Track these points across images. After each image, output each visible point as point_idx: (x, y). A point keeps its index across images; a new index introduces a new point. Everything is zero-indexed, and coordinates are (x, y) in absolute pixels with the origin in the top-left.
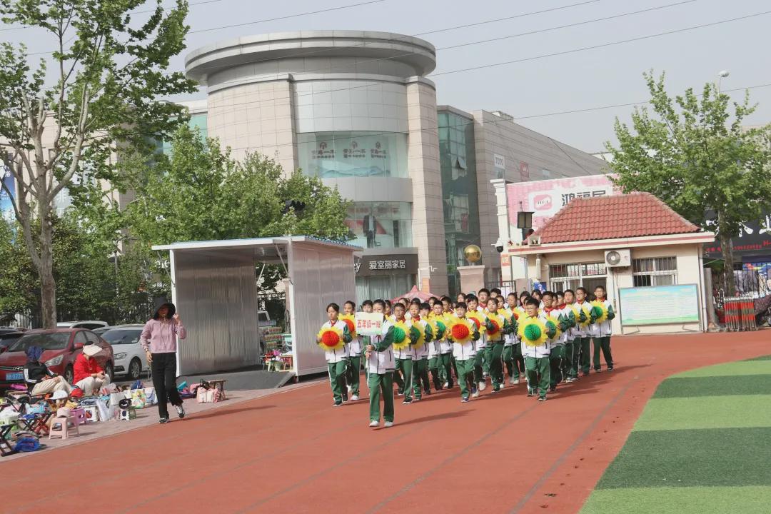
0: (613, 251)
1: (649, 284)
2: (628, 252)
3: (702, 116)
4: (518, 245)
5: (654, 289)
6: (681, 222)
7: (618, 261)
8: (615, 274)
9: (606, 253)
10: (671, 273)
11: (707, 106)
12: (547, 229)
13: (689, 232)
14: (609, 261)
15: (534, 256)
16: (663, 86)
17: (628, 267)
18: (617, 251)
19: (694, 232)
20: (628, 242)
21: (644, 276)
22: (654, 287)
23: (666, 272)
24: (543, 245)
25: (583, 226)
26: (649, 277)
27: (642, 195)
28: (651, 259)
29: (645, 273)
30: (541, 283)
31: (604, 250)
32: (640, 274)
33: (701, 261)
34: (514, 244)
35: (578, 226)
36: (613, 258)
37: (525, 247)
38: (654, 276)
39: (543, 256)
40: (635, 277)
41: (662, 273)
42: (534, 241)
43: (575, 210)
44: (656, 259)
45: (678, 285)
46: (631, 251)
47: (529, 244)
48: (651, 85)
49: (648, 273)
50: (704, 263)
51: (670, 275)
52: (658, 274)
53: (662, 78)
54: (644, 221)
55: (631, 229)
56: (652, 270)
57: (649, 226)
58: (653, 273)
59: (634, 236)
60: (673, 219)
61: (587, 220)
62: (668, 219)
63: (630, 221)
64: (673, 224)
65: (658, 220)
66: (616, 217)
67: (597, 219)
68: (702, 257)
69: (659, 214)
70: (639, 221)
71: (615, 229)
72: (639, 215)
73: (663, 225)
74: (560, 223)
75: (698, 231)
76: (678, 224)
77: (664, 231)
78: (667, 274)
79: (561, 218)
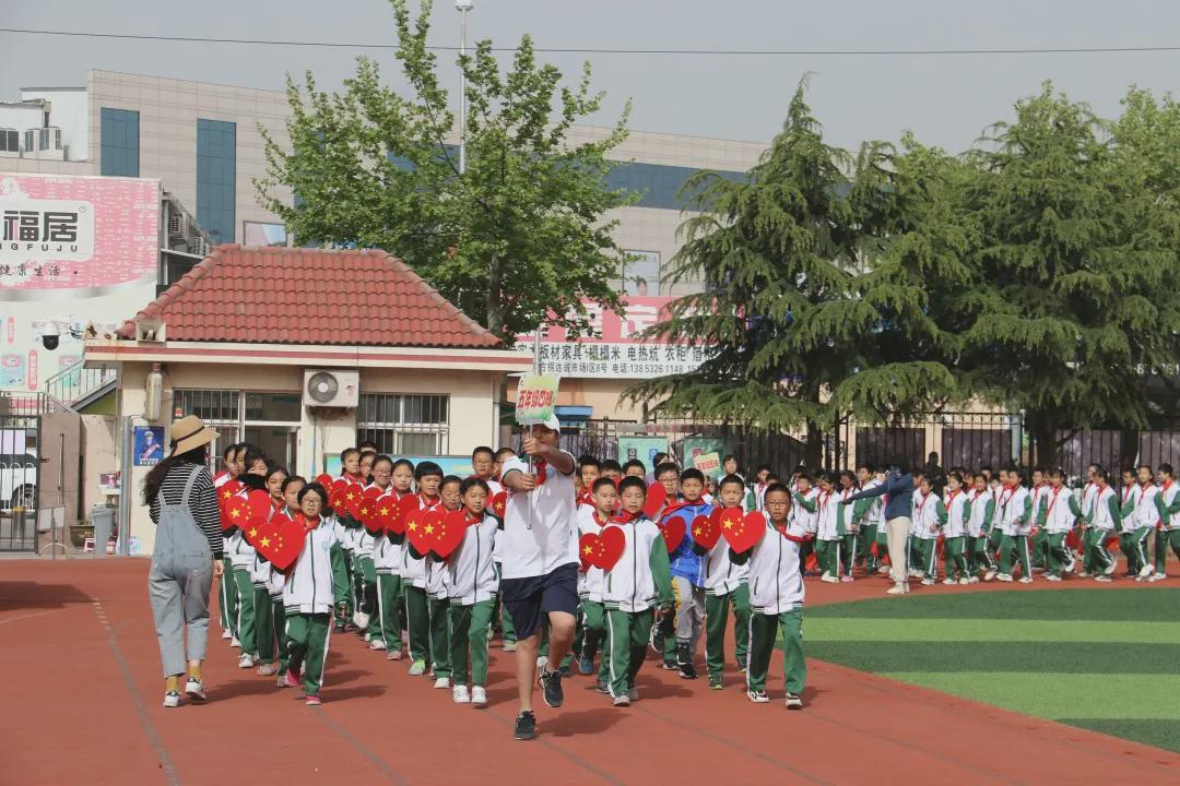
0: (324, 372)
2: (354, 378)
3: (506, 104)
4: (108, 337)
6: (463, 324)
7: (332, 394)
8: (319, 421)
9: (308, 375)
10: (434, 430)
11: (516, 83)
12: (169, 308)
13: (480, 347)
14: (314, 393)
15: (147, 367)
16: (427, 26)
17: (351, 408)
18: (333, 373)
19: (490, 347)
20: (358, 356)
21: (380, 432)
23: (426, 427)
24: (170, 345)
25: (251, 309)
26: (390, 433)
27: (372, 256)
28: (398, 397)
29: (381, 425)
31: (302, 369)
32: (371, 425)
33: (497, 409)
34: (100, 335)
35: (242, 309)
36: (323, 387)
37: (127, 344)
38: (399, 434)
39: (165, 368)
40: (360, 433)
41: (418, 427)
42: (151, 332)
43: (228, 271)
44: (408, 397)
45: (448, 456)
46: (361, 377)
47: (139, 337)
48: (401, 19)
49: (390, 425)
50: (501, 413)
51: (435, 435)
52: (408, 430)
53: (427, 10)
54: (384, 313)
55: (358, 326)
56: (397, 420)
57: (396, 324)
58: (400, 426)
59: (369, 344)
60: (443, 315)
61: (260, 297)
62: (434, 314)
63: (354, 311)
64: (446, 326)
65: (414, 313)
66: (322, 299)
67: (281, 297)
68: (498, 401)
69: (413, 301)
70: (374, 312)
71: (324, 323)
72: (373, 299)
73: (427, 326)
74: (198, 296)
75: (497, 347)
76: (455, 327)
77: (428, 339)
78: (426, 430)
79: (198, 286)
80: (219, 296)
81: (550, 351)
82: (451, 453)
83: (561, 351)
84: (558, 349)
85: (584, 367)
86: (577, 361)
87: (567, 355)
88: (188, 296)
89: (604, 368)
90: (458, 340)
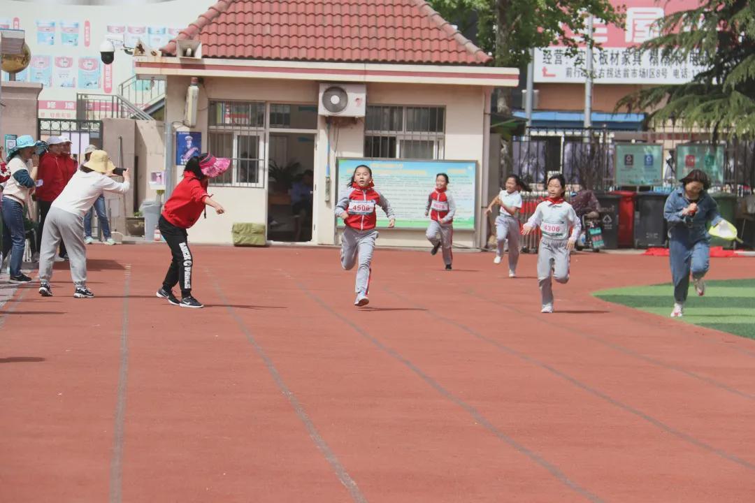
0: (337, 87)
1: (392, 155)
2: (363, 91)
4: (154, 54)
5: (400, 165)
6: (459, 44)
7: (342, 106)
8: (332, 129)
9: (322, 89)
10: (433, 139)
12: (205, 29)
13: (473, 64)
14: (327, 105)
15: (187, 80)
17: (360, 118)
18: (344, 87)
19: (482, 64)
20: (365, 72)
21: (385, 138)
22: (399, 160)
23: (424, 135)
24: (207, 62)
25: (276, 30)
26: (393, 140)
28: (401, 108)
29: (386, 133)
30: (192, 134)
31: (317, 83)
32: (378, 133)
33: (488, 120)
34: (148, 52)
35: (267, 29)
36: (335, 99)
37: (169, 60)
38: (401, 141)
39: (201, 81)
40: (368, 139)
41: (417, 135)
42: (189, 51)
44: (409, 108)
46: (368, 90)
47: (179, 54)
49: (393, 133)
50: (491, 123)
51: (432, 142)
52: (409, 138)
54: (390, 33)
55: (367, 46)
56: (400, 129)
57: (400, 44)
58: (402, 135)
59: (375, 62)
60: (443, 35)
61: (284, 19)
62: (434, 34)
63: (364, 32)
64: (444, 45)
65: (417, 33)
66: (337, 21)
67: (302, 19)
68: (489, 111)
69: (416, 23)
70: (381, 33)
71: (338, 43)
72: (381, 21)
73: (427, 45)
74: (231, 18)
75: (489, 63)
76: (452, 46)
77: (427, 57)
78: (425, 139)
79: (231, 9)
80: (249, 18)
81: (609, 57)
82: (446, 159)
83: (621, 56)
84: (617, 55)
85: (643, 74)
86: (637, 67)
87: (626, 60)
88: (222, 18)
89: (664, 73)
90: (453, 58)
